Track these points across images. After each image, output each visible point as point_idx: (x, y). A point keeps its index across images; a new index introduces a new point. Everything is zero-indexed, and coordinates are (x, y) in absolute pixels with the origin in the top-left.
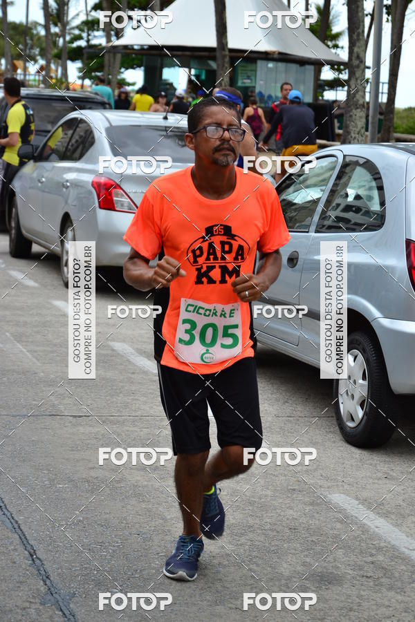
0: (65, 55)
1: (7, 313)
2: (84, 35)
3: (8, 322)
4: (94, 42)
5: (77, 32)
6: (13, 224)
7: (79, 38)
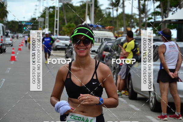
0: (146, 25)
2: (153, 17)
4: (157, 20)
5: (150, 16)
7: (151, 18)
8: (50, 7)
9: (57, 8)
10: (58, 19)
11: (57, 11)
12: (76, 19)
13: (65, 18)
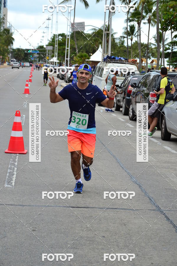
1: (169, 165)
2: (171, 48)
3: (171, 169)
4: (175, 50)
5: (167, 46)
6: (163, 127)
8: (59, 35)
9: (68, 36)
10: (69, 48)
11: (68, 39)
12: (87, 48)
13: (76, 46)
